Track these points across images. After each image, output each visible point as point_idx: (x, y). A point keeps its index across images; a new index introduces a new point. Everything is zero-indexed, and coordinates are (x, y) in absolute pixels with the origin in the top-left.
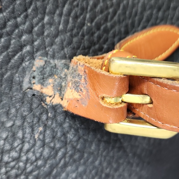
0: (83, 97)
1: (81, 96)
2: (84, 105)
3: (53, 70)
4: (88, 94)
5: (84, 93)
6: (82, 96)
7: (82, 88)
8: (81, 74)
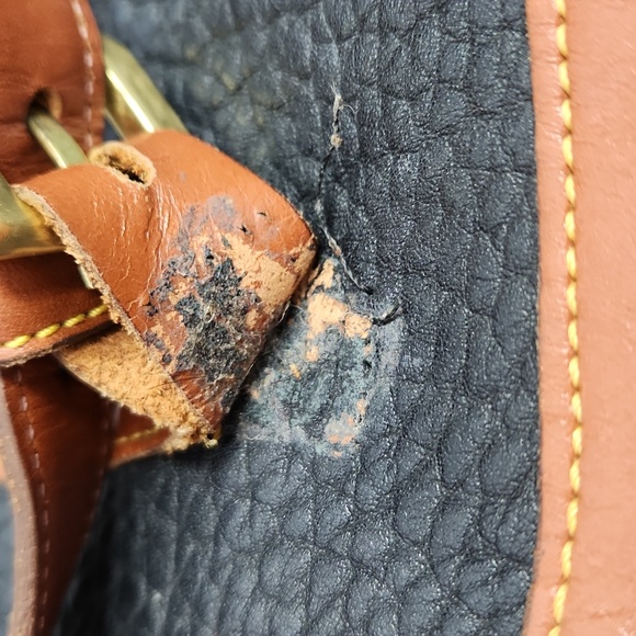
0: (216, 228)
1: (220, 238)
2: (230, 201)
3: (300, 398)
4: (190, 226)
5: (204, 239)
6: (218, 236)
7: (201, 260)
8: (181, 318)
